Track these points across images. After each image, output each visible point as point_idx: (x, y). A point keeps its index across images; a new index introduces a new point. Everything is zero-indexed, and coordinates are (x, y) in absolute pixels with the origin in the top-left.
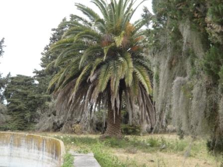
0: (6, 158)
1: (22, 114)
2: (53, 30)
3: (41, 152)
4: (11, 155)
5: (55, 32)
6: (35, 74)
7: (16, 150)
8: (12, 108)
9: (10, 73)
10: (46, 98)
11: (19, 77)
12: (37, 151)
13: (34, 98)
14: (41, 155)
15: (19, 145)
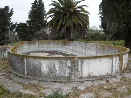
0: (46, 48)
1: (25, 38)
2: (32, 4)
3: (58, 45)
4: (48, 47)
5: (33, 5)
6: (27, 22)
7: (49, 45)
8: (20, 36)
9: (16, 22)
10: (34, 31)
11: (21, 24)
12: (56, 45)
13: (29, 31)
14: (58, 46)
15: (50, 44)
